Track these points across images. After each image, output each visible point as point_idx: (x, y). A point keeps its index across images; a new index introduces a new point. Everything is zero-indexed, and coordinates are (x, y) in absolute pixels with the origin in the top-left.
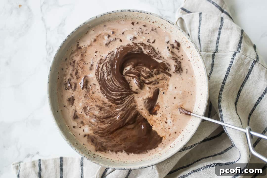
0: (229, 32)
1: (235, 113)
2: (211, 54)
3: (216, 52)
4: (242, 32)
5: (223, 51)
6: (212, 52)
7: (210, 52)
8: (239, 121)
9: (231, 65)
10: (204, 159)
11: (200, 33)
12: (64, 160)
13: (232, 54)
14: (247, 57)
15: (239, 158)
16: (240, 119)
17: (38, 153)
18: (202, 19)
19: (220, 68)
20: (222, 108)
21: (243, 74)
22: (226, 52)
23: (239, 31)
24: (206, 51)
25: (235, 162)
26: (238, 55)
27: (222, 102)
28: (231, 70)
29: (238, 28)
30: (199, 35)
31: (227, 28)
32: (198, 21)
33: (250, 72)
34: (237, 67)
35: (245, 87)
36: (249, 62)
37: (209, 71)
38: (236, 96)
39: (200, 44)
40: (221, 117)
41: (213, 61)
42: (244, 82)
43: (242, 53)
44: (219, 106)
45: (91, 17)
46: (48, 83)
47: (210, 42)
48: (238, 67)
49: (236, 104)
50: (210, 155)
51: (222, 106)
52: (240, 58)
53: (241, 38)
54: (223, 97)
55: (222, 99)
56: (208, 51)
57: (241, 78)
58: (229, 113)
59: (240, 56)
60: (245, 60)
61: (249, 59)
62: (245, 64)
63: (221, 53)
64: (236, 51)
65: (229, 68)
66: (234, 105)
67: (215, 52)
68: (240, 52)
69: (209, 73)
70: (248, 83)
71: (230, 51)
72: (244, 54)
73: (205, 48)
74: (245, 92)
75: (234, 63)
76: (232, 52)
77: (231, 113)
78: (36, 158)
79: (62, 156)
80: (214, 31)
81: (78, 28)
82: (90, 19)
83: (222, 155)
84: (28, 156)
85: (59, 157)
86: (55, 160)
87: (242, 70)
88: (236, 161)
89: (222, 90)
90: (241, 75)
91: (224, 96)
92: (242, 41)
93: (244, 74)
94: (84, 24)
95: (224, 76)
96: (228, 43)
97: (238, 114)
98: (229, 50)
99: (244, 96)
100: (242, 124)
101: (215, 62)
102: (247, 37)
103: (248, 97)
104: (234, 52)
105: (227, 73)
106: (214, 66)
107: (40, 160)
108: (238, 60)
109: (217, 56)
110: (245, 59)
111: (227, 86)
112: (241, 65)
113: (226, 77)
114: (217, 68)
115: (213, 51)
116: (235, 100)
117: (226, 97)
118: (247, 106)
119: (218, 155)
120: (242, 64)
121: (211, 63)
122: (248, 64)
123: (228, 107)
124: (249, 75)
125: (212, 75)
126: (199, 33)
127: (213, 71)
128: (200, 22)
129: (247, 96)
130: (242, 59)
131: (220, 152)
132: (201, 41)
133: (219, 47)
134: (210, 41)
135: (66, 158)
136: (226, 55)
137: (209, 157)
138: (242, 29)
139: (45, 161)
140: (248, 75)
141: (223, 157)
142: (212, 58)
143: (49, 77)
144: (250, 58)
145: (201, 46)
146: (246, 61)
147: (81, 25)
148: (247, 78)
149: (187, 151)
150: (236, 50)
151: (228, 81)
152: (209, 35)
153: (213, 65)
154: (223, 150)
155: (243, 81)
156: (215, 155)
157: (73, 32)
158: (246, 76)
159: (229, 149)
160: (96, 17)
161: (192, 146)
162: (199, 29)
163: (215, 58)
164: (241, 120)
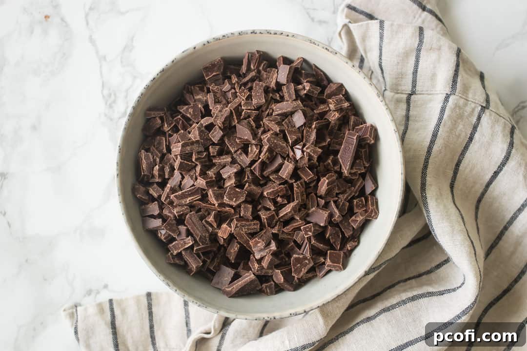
0: (434, 56)
1: (452, 204)
2: (405, 96)
3: (413, 94)
4: (459, 53)
5: (426, 93)
6: (405, 94)
7: (402, 93)
8: (460, 220)
9: (440, 119)
10: (401, 284)
11: (382, 58)
12: (153, 297)
13: (442, 97)
14: (469, 101)
15: (463, 283)
16: (461, 215)
17: (106, 286)
18: (385, 32)
19: (421, 123)
20: (429, 201)
21: (463, 134)
22: (430, 94)
23: (453, 52)
24: (395, 91)
25: (455, 288)
26: (452, 99)
27: (427, 187)
28: (441, 129)
29: (450, 47)
30: (381, 62)
31: (431, 48)
32: (378, 35)
33: (475, 128)
34: (451, 122)
35: (468, 154)
36: (473, 110)
37: (402, 128)
38: (452, 173)
39: (384, 77)
40: (428, 216)
41: (408, 110)
42: (466, 148)
43: (460, 95)
44: (422, 196)
45: (186, 49)
46: (118, 175)
47: (400, 76)
48: (454, 122)
49: (452, 187)
50: (412, 275)
51: (428, 195)
52: (456, 106)
53: (458, 65)
54: (429, 179)
55: (428, 183)
56: (399, 92)
57: (460, 140)
58: (442, 207)
59: (456, 102)
60: (465, 107)
61: (473, 105)
62: (466, 114)
63: (421, 95)
64: (449, 93)
65: (437, 125)
66: (450, 189)
67: (411, 95)
68: (457, 94)
69: (401, 132)
70: (473, 147)
71: (438, 92)
72: (464, 97)
73: (393, 85)
74: (469, 164)
75: (445, 117)
76: (442, 94)
77: (445, 206)
78: (104, 297)
79: (149, 291)
80: (406, 55)
81: (163, 71)
82: (183, 52)
83: (433, 275)
84: (89, 292)
85: (144, 292)
86: (138, 299)
87: (461, 127)
88: (457, 288)
89: (425, 167)
90: (460, 135)
91: (430, 177)
92: (459, 72)
93: (466, 133)
94: (173, 61)
95: (428, 140)
96: (433, 77)
97: (457, 205)
98: (436, 91)
99: (468, 170)
100: (464, 225)
101: (411, 113)
102: (466, 62)
103: (474, 172)
104: (445, 95)
105: (435, 135)
106: (410, 118)
107: (111, 301)
108: (453, 110)
109: (415, 101)
110: (466, 105)
111: (435, 157)
112: (459, 117)
113: (433, 142)
114: (416, 123)
115: (407, 92)
116: (450, 181)
117: (435, 177)
118: (472, 187)
119: (426, 274)
120: (461, 117)
121: (404, 113)
122: (470, 113)
123: (440, 196)
124: (475, 133)
125: (407, 136)
126: (380, 59)
127: (409, 127)
128: (381, 37)
129: (471, 170)
130: (459, 107)
131: (429, 269)
132: (384, 73)
133: (417, 85)
134: (401, 73)
135: (157, 294)
136: (430, 100)
137: (410, 279)
138: (458, 48)
139: (120, 303)
140: (471, 133)
141: (433, 279)
142: (406, 104)
143: (117, 165)
144: (475, 103)
145: (386, 80)
146: (468, 109)
147: (167, 65)
148: (471, 139)
149: (372, 276)
150: (448, 90)
151: (436, 148)
152: (398, 63)
153: (407, 118)
154: (434, 265)
155: (464, 145)
156: (420, 275)
157: (154, 79)
158: (469, 135)
159: (444, 264)
160: (195, 48)
161: (380, 266)
162: (381, 50)
163: (411, 105)
164: (464, 215)
